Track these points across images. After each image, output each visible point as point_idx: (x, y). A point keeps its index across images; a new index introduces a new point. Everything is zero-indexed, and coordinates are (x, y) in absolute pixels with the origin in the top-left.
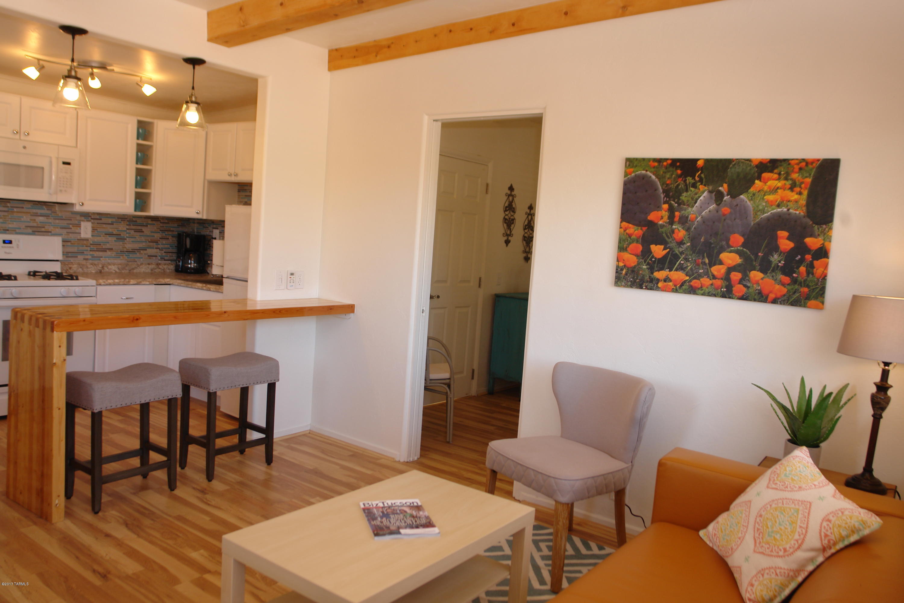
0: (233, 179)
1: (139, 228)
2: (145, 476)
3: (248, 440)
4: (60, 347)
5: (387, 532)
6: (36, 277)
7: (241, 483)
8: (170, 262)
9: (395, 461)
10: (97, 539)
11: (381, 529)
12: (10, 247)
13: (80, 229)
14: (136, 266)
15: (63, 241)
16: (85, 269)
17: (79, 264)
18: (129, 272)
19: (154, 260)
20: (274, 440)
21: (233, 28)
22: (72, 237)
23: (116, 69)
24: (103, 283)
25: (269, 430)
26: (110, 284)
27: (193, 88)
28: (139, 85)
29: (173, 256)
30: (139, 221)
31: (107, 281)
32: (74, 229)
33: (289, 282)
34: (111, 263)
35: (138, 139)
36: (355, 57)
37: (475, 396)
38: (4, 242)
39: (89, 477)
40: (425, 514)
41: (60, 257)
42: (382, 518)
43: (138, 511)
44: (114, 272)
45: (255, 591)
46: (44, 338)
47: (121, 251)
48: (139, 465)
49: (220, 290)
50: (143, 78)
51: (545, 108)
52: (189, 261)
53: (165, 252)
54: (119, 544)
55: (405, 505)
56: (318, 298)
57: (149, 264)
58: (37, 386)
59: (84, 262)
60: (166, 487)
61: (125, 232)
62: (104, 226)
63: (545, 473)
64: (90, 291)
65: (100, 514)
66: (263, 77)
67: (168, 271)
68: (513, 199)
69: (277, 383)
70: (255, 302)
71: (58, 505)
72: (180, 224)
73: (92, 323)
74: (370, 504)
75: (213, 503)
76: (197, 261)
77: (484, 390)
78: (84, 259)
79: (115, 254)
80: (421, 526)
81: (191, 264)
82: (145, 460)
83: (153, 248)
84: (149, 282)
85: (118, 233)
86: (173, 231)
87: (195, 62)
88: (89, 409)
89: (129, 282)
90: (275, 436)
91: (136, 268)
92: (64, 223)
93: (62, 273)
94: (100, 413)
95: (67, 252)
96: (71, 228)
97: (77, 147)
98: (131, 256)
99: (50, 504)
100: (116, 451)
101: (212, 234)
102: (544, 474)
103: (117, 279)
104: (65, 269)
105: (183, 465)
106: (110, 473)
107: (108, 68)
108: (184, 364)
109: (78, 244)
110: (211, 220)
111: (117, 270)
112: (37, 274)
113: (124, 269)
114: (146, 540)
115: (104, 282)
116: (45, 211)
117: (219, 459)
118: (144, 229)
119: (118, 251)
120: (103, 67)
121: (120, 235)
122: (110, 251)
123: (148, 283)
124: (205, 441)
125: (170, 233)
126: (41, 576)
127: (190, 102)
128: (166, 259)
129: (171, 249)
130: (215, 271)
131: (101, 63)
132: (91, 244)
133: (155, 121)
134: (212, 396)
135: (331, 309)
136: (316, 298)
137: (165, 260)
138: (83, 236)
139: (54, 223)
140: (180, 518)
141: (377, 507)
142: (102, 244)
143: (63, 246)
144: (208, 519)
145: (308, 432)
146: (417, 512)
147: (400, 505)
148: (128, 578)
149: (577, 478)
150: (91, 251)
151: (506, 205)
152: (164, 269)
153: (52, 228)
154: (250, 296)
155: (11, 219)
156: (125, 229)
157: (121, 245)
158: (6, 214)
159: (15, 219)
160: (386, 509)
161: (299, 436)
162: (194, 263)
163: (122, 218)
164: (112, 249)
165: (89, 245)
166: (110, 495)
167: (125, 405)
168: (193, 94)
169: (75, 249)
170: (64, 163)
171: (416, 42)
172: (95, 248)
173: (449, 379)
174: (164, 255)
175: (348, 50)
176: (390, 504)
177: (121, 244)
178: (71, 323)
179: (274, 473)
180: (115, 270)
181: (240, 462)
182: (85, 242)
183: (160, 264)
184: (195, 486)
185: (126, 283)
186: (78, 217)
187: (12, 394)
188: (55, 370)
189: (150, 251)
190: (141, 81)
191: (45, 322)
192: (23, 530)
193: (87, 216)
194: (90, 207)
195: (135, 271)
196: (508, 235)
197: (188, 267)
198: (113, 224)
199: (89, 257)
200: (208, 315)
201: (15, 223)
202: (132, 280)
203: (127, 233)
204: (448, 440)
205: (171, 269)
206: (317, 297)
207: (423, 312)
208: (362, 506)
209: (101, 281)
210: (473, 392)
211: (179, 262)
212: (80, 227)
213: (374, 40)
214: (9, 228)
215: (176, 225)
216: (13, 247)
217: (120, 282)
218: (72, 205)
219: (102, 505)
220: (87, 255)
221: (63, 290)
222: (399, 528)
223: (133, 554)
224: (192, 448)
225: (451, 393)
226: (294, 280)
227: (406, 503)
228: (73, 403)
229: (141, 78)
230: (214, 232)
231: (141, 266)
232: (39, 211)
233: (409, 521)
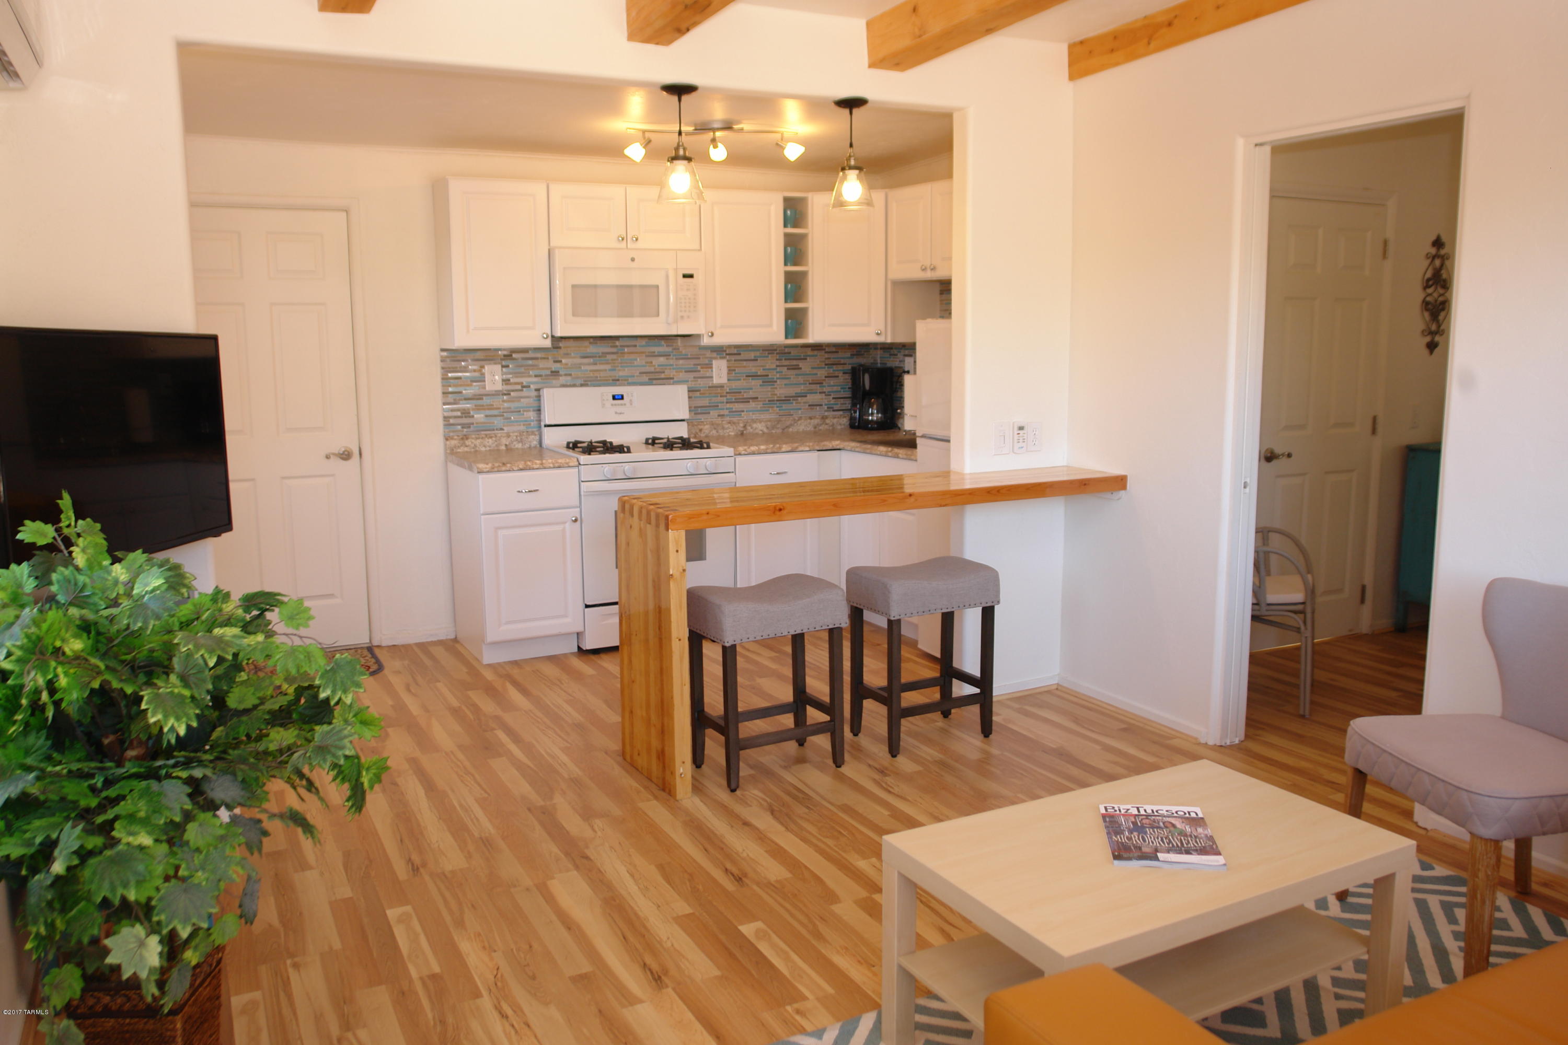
0: (929, 275)
1: (795, 362)
2: (801, 743)
3: (954, 695)
4: (677, 551)
5: (1136, 855)
6: (655, 445)
7: (942, 764)
8: (841, 413)
9: (1199, 744)
10: (732, 827)
11: (1127, 848)
12: (622, 405)
13: (712, 371)
14: (793, 422)
15: (690, 391)
16: (720, 431)
17: (712, 424)
18: (782, 432)
19: (817, 412)
20: (994, 699)
21: (906, 42)
22: (701, 383)
23: (746, 126)
24: (743, 452)
25: (985, 681)
26: (753, 453)
27: (851, 145)
28: (780, 147)
29: (846, 404)
30: (794, 352)
31: (749, 448)
32: (703, 372)
33: (1016, 441)
34: (757, 419)
35: (785, 226)
36: (1112, 50)
37: (1366, 634)
38: (614, 398)
39: (723, 738)
40: (1206, 832)
41: (685, 415)
42: (1131, 832)
43: (789, 793)
44: (761, 432)
45: (947, 928)
46: (657, 538)
47: (769, 401)
48: (792, 726)
49: (912, 457)
50: (786, 135)
51: (1468, 97)
52: (869, 409)
53: (833, 398)
54: (761, 837)
55: (1175, 815)
56: (1067, 466)
57: (811, 418)
58: (651, 606)
59: (719, 420)
60: (830, 761)
61: (775, 371)
62: (745, 363)
63: (1451, 781)
64: (727, 464)
65: (738, 792)
66: (960, 109)
67: (839, 427)
68: (1442, 265)
69: (996, 607)
70: (962, 476)
71: (683, 776)
72: (855, 353)
73: (719, 516)
74: (1117, 809)
75: (896, 790)
76: (883, 410)
77: (1385, 623)
78: (719, 416)
79: (762, 406)
80: (1196, 850)
81: (872, 414)
82: (800, 719)
83: (817, 393)
84: (809, 446)
85: (765, 374)
86: (845, 364)
87: (851, 104)
88: (719, 641)
89: (780, 448)
90: (996, 692)
91: (791, 425)
92: (690, 364)
93: (689, 439)
94: (734, 646)
95: (695, 407)
96: (699, 371)
97: (701, 250)
98: (784, 406)
99: (673, 773)
100: (761, 703)
101: (904, 364)
102: (1450, 784)
103: (762, 445)
104: (694, 432)
105: (856, 730)
106: (754, 734)
107: (735, 127)
108: (854, 575)
109: (710, 394)
110: (900, 344)
111: (765, 430)
112: (657, 441)
113: (774, 427)
114: (797, 835)
115: (745, 450)
116: (663, 348)
117: (906, 724)
118: (801, 364)
119: (765, 401)
120: (728, 127)
121: (768, 376)
122: (754, 402)
123: (807, 449)
124: (886, 695)
125: (840, 367)
126: (661, 868)
127: (847, 168)
128: (835, 408)
129: (842, 393)
130: (908, 424)
131: (724, 121)
132: (727, 393)
133: (810, 196)
134: (894, 626)
135: (1085, 484)
136: (1063, 466)
137: (834, 411)
138: (716, 381)
139: (676, 365)
140: (847, 809)
141: (1127, 815)
142: (742, 391)
143: (690, 397)
144: (886, 813)
145: (1055, 687)
146: (1193, 829)
147: (1165, 813)
148: (769, 886)
149: (1516, 796)
150: (727, 403)
151: (1429, 275)
152: (833, 425)
153: (675, 373)
154: (954, 466)
155: (621, 363)
156: (774, 366)
157: (768, 391)
158: (614, 357)
159: (627, 363)
160: (1141, 817)
161: (1040, 693)
162: (878, 413)
163: (770, 350)
164: (757, 398)
165: (725, 394)
166: (751, 767)
167: (767, 637)
168: (852, 154)
169: (706, 402)
170: (685, 276)
171: (1218, 7)
172: (734, 398)
173: (1303, 603)
174: (832, 402)
175: (1100, 39)
176: (1149, 811)
177: (770, 390)
178: (690, 518)
179: (995, 751)
180: (761, 431)
181: (943, 731)
182: (719, 390)
183: (827, 417)
184: (871, 763)
185: (776, 451)
186: (708, 354)
187: (623, 616)
188: (672, 585)
189: (812, 398)
190: (782, 139)
191: (657, 515)
192: (641, 805)
193: (720, 351)
194: (722, 338)
195: (791, 430)
196: (1432, 333)
197: (868, 419)
198: (757, 360)
199: (726, 412)
200: (885, 501)
201: (626, 369)
202: (784, 446)
203: (777, 372)
204: (1301, 712)
205: (844, 425)
206: (1065, 464)
207: (1245, 487)
208: (1103, 811)
209: (741, 449)
210: (1365, 626)
211: (855, 412)
212: (711, 368)
213: (1144, 15)
214: (619, 377)
215: (848, 355)
216: (625, 405)
217: (767, 449)
218: (698, 337)
219: (741, 781)
220: (723, 409)
221: (690, 464)
222: (1156, 851)
223: (778, 853)
224: (869, 705)
225: (1306, 629)
226: (1025, 438)
227: (1176, 812)
228: (698, 631)
229: (782, 134)
230: (906, 361)
231: (799, 422)
232: (656, 350)
233: (1176, 842)
